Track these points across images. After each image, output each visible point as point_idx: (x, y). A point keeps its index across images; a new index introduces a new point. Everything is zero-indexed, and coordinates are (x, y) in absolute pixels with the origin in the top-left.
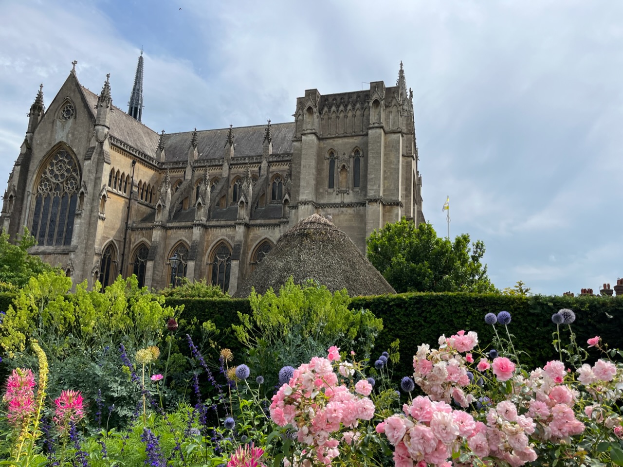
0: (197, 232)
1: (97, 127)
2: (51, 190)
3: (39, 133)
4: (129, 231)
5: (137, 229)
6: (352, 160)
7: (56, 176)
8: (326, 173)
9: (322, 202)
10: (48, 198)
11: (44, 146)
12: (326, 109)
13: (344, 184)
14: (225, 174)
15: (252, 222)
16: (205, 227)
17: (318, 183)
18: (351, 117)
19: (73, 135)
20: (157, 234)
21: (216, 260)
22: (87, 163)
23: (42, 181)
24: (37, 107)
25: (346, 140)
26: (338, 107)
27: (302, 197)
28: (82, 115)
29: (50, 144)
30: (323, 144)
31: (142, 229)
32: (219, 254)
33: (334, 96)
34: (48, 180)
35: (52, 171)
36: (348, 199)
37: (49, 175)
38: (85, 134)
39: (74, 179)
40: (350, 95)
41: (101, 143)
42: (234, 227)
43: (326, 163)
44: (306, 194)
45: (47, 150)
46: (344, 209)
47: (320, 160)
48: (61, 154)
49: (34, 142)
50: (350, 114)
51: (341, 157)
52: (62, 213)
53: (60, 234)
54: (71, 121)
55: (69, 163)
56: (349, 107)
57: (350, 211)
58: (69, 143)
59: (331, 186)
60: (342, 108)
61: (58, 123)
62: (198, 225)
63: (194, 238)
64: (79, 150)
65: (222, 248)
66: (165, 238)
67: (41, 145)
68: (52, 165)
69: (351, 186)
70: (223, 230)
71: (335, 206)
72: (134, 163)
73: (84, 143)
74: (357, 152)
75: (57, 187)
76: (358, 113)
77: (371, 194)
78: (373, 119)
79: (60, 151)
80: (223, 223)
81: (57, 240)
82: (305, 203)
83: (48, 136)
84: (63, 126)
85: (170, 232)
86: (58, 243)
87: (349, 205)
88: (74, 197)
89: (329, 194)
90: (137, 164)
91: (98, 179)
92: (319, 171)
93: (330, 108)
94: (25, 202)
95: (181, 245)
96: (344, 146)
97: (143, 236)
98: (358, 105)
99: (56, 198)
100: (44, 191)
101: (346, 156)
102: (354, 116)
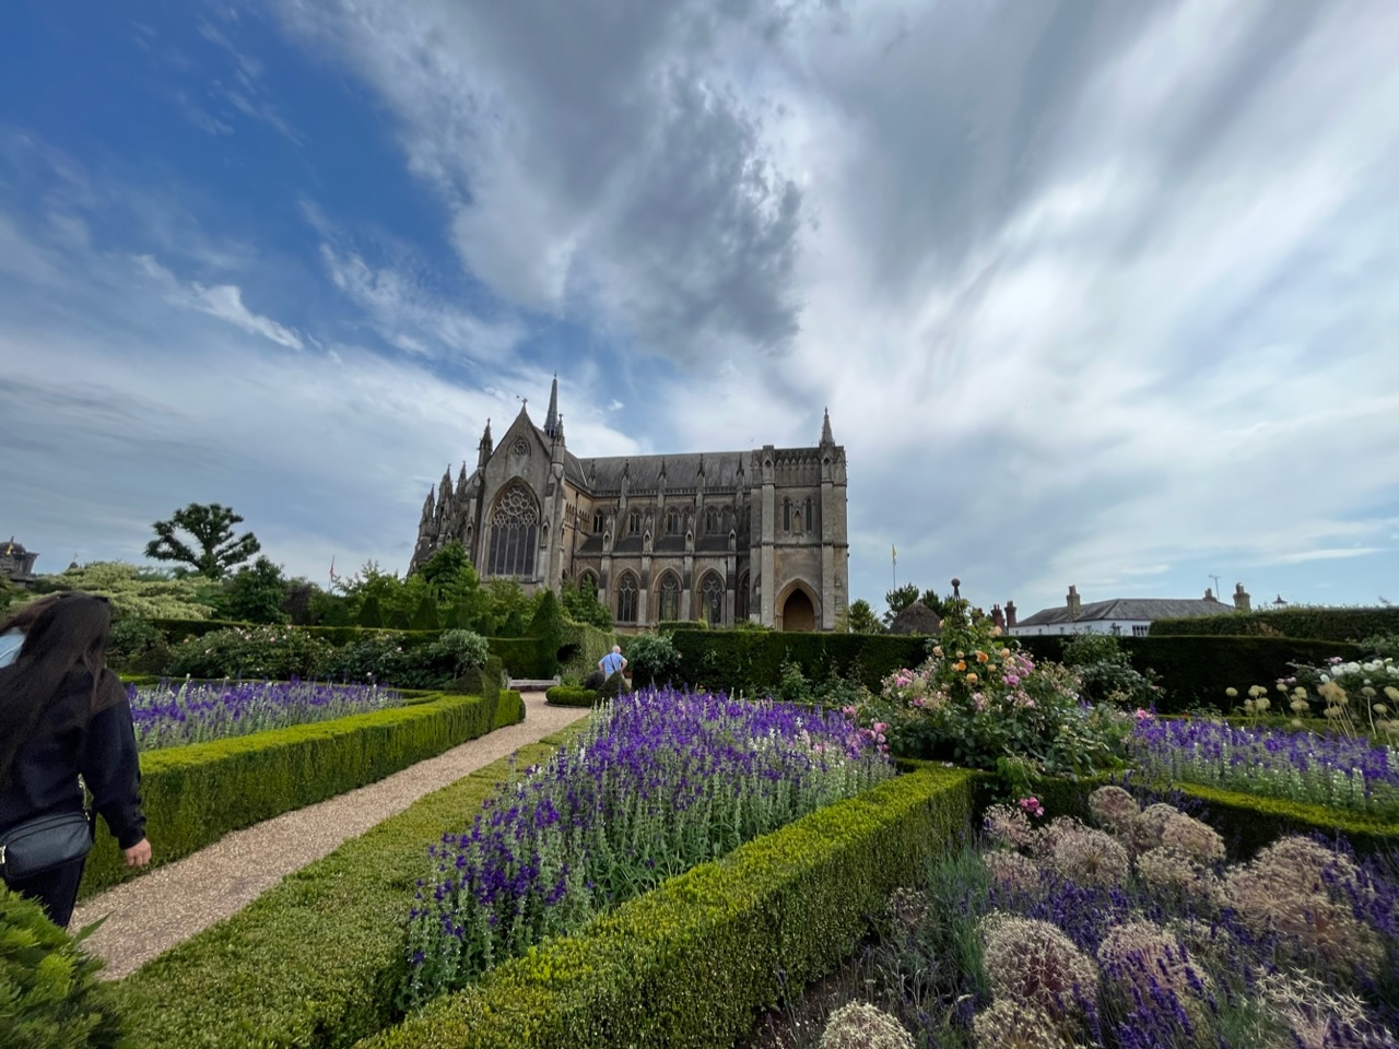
0: (646, 562)
1: (554, 465)
2: (507, 522)
3: (492, 466)
4: (575, 560)
5: (582, 557)
6: (805, 507)
7: (512, 509)
8: (782, 518)
9: (781, 542)
10: (504, 529)
11: (499, 480)
12: (779, 461)
13: (798, 527)
14: (660, 505)
15: (698, 554)
16: (652, 557)
17: (776, 526)
18: (804, 469)
19: (529, 470)
20: (606, 564)
21: (662, 588)
22: (548, 499)
23: (497, 513)
24: (486, 441)
25: (799, 490)
26: (790, 461)
27: (765, 539)
28: (537, 453)
29: (504, 478)
30: (780, 492)
31: (587, 558)
32: (666, 582)
33: (787, 452)
34: (503, 512)
35: (507, 504)
36: (803, 540)
37: (504, 508)
38: (541, 470)
39: (531, 512)
40: (800, 451)
41: (559, 480)
42: (682, 557)
43: (782, 509)
44: (768, 537)
45: (501, 485)
46: (800, 550)
47: (777, 506)
48: (516, 487)
49: (487, 475)
50: (801, 467)
51: (795, 504)
52: (521, 545)
53: (520, 562)
54: (525, 457)
55: (525, 497)
56: (801, 461)
57: (805, 551)
58: (525, 478)
59: (787, 528)
60: (794, 461)
61: (512, 458)
62: (647, 556)
63: (643, 568)
64: (537, 486)
65: (669, 577)
66: (612, 566)
67: (495, 478)
68: (507, 498)
69: (805, 529)
70: (670, 560)
71: (791, 546)
72: (577, 495)
73: (541, 478)
74: (809, 500)
75: (514, 520)
76: (808, 467)
77: (826, 538)
78: (825, 474)
79: (515, 485)
80: (668, 553)
81: (517, 569)
82: (768, 544)
83: (502, 470)
84: (518, 461)
85: (615, 561)
86: (519, 571)
87: (805, 546)
88: (532, 530)
89: (785, 535)
90: (580, 496)
91: (557, 513)
92: (776, 516)
93: (783, 461)
94: (481, 532)
95: (629, 573)
96: (797, 494)
97: (588, 564)
98: (808, 460)
99: (513, 530)
100: (500, 523)
101: (800, 504)
102: (805, 469)
